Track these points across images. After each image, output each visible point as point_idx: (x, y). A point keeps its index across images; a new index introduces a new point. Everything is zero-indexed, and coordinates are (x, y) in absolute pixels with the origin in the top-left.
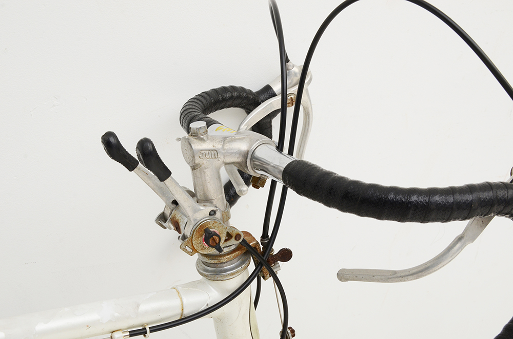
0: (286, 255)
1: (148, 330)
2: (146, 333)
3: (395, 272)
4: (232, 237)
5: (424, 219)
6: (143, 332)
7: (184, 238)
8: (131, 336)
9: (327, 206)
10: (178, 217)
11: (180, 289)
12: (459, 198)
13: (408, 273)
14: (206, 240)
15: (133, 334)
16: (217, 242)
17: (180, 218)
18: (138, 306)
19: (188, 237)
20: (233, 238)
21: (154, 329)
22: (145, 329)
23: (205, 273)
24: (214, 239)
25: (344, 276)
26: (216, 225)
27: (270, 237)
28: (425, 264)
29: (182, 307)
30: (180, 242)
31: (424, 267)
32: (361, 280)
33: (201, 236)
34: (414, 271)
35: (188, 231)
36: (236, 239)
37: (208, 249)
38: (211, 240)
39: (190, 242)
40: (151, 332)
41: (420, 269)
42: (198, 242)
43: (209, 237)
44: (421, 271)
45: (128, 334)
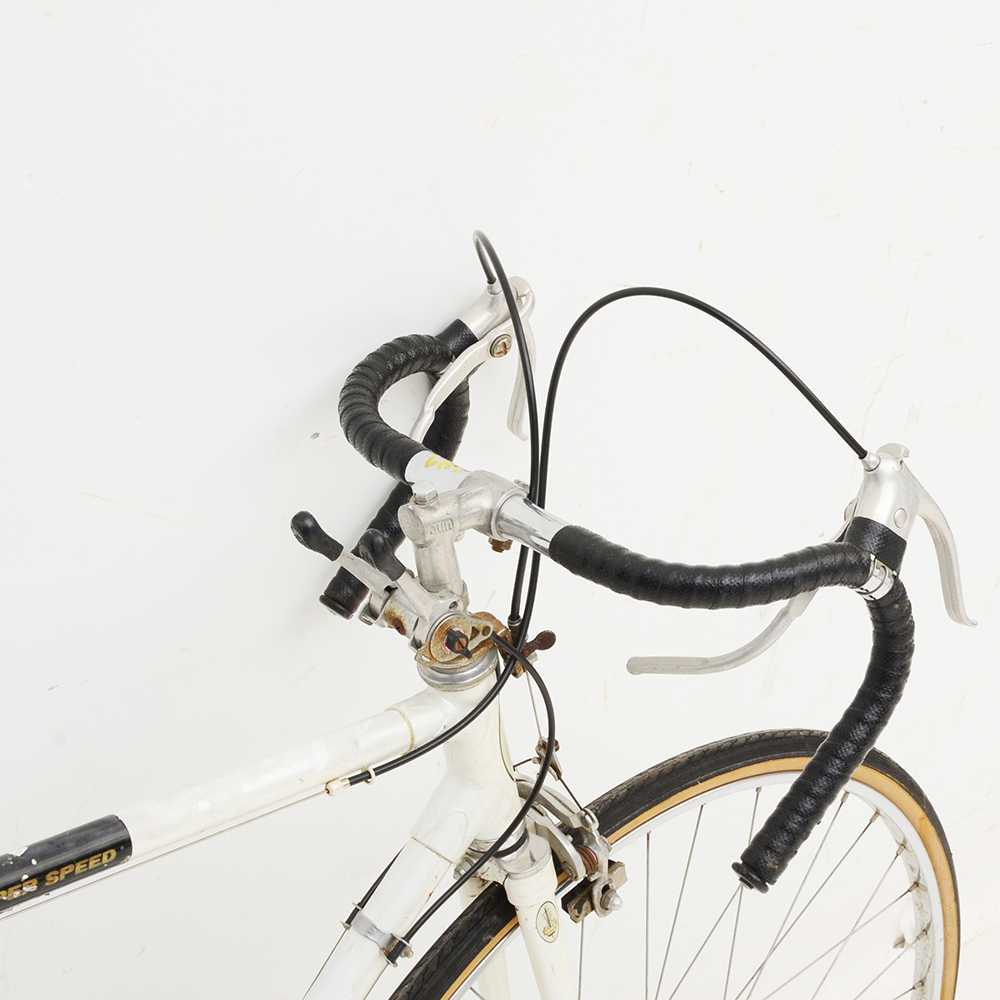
0: (546, 640)
1: (373, 773)
2: (370, 777)
3: (706, 661)
4: (478, 632)
5: (740, 604)
6: (365, 776)
7: (416, 644)
8: (352, 784)
9: (617, 591)
10: (399, 612)
11: (403, 708)
12: (778, 574)
13: (723, 661)
14: (450, 644)
15: (354, 780)
16: (464, 645)
17: (403, 615)
18: (357, 743)
19: (423, 642)
20: (481, 633)
21: (380, 770)
22: (368, 772)
23: (432, 681)
24: (460, 643)
25: (635, 666)
26: (459, 621)
27: (522, 617)
28: (744, 648)
29: (412, 735)
30: (412, 652)
31: (742, 653)
32: (661, 673)
33: (442, 639)
34: (729, 659)
35: (422, 634)
36: (483, 634)
37: (451, 654)
38: (457, 644)
39: (427, 650)
40: (377, 774)
41: (737, 655)
42: (439, 649)
43: (453, 640)
44: (740, 658)
45: (348, 782)
